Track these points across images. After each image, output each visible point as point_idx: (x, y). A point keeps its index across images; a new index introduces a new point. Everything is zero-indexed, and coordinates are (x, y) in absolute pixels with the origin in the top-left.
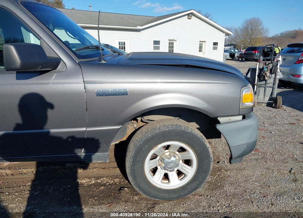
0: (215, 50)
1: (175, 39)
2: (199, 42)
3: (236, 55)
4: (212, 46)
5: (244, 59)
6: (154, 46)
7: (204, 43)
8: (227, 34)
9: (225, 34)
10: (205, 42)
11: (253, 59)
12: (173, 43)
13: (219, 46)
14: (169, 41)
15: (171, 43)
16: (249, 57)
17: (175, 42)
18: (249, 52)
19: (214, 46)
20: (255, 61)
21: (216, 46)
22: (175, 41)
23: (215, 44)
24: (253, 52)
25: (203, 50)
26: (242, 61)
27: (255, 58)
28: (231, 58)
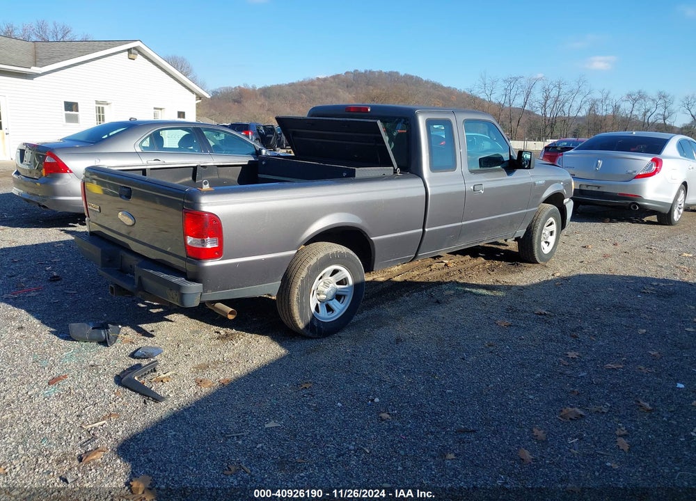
1: (108, 102)
2: (153, 110)
6: (66, 114)
7: (160, 111)
8: (199, 97)
9: (195, 96)
10: (161, 109)
12: (103, 108)
14: (96, 103)
15: (99, 108)
17: (105, 107)
19: (179, 119)
22: (107, 104)
23: (180, 115)
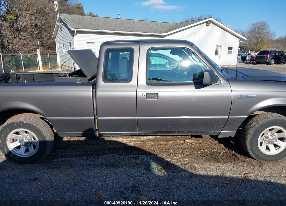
0: (229, 53)
2: (216, 47)
3: (247, 58)
4: (227, 50)
5: (255, 62)
7: (220, 47)
8: (241, 39)
9: (239, 39)
11: (264, 62)
13: (233, 50)
16: (261, 60)
18: (261, 56)
19: (229, 50)
20: (267, 64)
21: (231, 50)
23: (230, 48)
24: (265, 56)
25: (219, 54)
26: (253, 63)
27: (267, 61)
28: (242, 61)
